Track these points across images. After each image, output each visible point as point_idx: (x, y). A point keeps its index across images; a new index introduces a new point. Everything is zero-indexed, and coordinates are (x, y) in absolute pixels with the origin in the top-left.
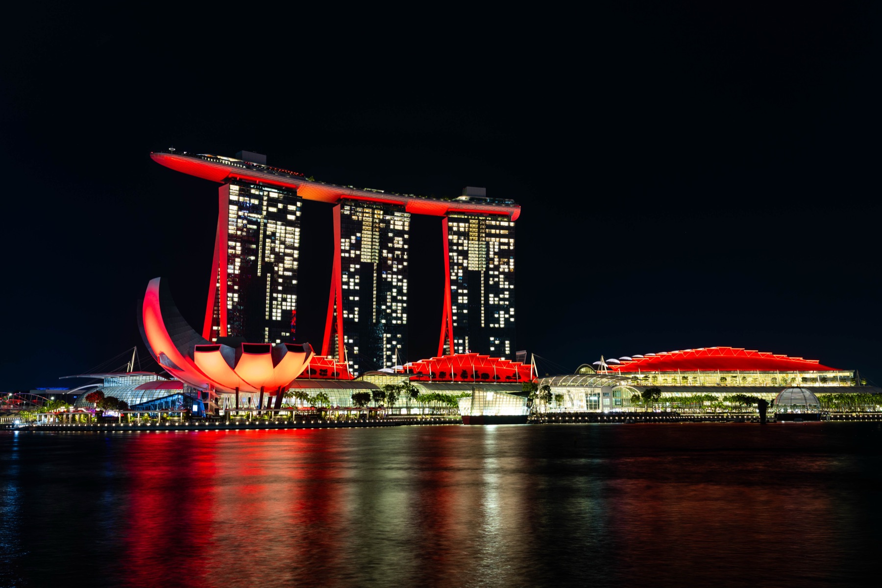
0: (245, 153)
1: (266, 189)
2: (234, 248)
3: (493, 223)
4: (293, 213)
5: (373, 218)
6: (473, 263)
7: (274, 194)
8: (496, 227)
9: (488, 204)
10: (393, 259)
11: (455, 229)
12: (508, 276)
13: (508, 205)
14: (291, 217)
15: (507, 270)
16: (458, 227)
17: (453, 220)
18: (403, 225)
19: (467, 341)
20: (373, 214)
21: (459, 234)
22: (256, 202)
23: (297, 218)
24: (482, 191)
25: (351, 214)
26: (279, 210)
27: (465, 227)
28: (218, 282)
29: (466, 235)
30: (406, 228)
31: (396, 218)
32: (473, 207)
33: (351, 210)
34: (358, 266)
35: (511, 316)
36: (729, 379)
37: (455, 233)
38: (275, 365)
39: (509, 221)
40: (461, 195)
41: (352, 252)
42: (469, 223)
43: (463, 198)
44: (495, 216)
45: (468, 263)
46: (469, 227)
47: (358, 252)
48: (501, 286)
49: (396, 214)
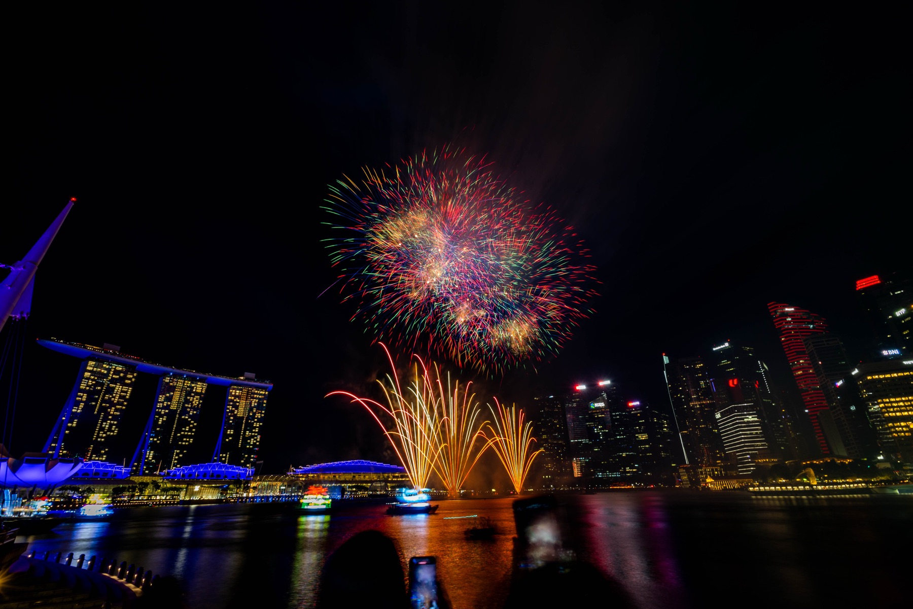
0: (105, 344)
1: (115, 365)
2: (81, 397)
3: (256, 391)
4: (130, 379)
5: (184, 385)
6: (240, 412)
7: (119, 368)
8: (257, 394)
9: (255, 382)
10: (190, 408)
11: (233, 393)
12: (259, 420)
13: (266, 383)
14: (128, 382)
15: (259, 417)
16: (236, 392)
17: (234, 389)
18: (202, 390)
19: (228, 455)
20: (184, 383)
21: (235, 396)
22: (106, 372)
23: (132, 382)
24: (252, 375)
25: (170, 382)
26: (120, 377)
27: (240, 393)
28: (64, 417)
29: (239, 397)
30: (203, 392)
31: (198, 386)
32: (246, 382)
33: (170, 380)
34: (167, 411)
35: (257, 442)
36: (357, 477)
37: (233, 396)
38: (46, 472)
39: (265, 391)
40: (241, 376)
41: (166, 403)
42: (242, 391)
43: (242, 378)
44: (258, 388)
45: (237, 412)
46: (242, 393)
47: (169, 403)
48: (254, 425)
49: (199, 383)
